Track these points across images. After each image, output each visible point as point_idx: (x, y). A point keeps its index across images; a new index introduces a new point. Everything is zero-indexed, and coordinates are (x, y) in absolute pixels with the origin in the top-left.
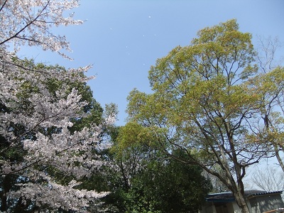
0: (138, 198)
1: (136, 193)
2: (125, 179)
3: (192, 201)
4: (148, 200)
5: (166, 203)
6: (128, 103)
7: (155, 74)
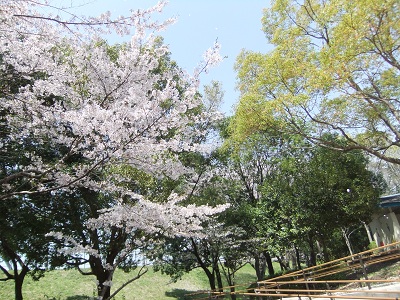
0: (272, 213)
1: (268, 206)
2: (249, 190)
3: (358, 208)
4: (288, 215)
5: (317, 215)
6: (237, 74)
7: (271, 21)
